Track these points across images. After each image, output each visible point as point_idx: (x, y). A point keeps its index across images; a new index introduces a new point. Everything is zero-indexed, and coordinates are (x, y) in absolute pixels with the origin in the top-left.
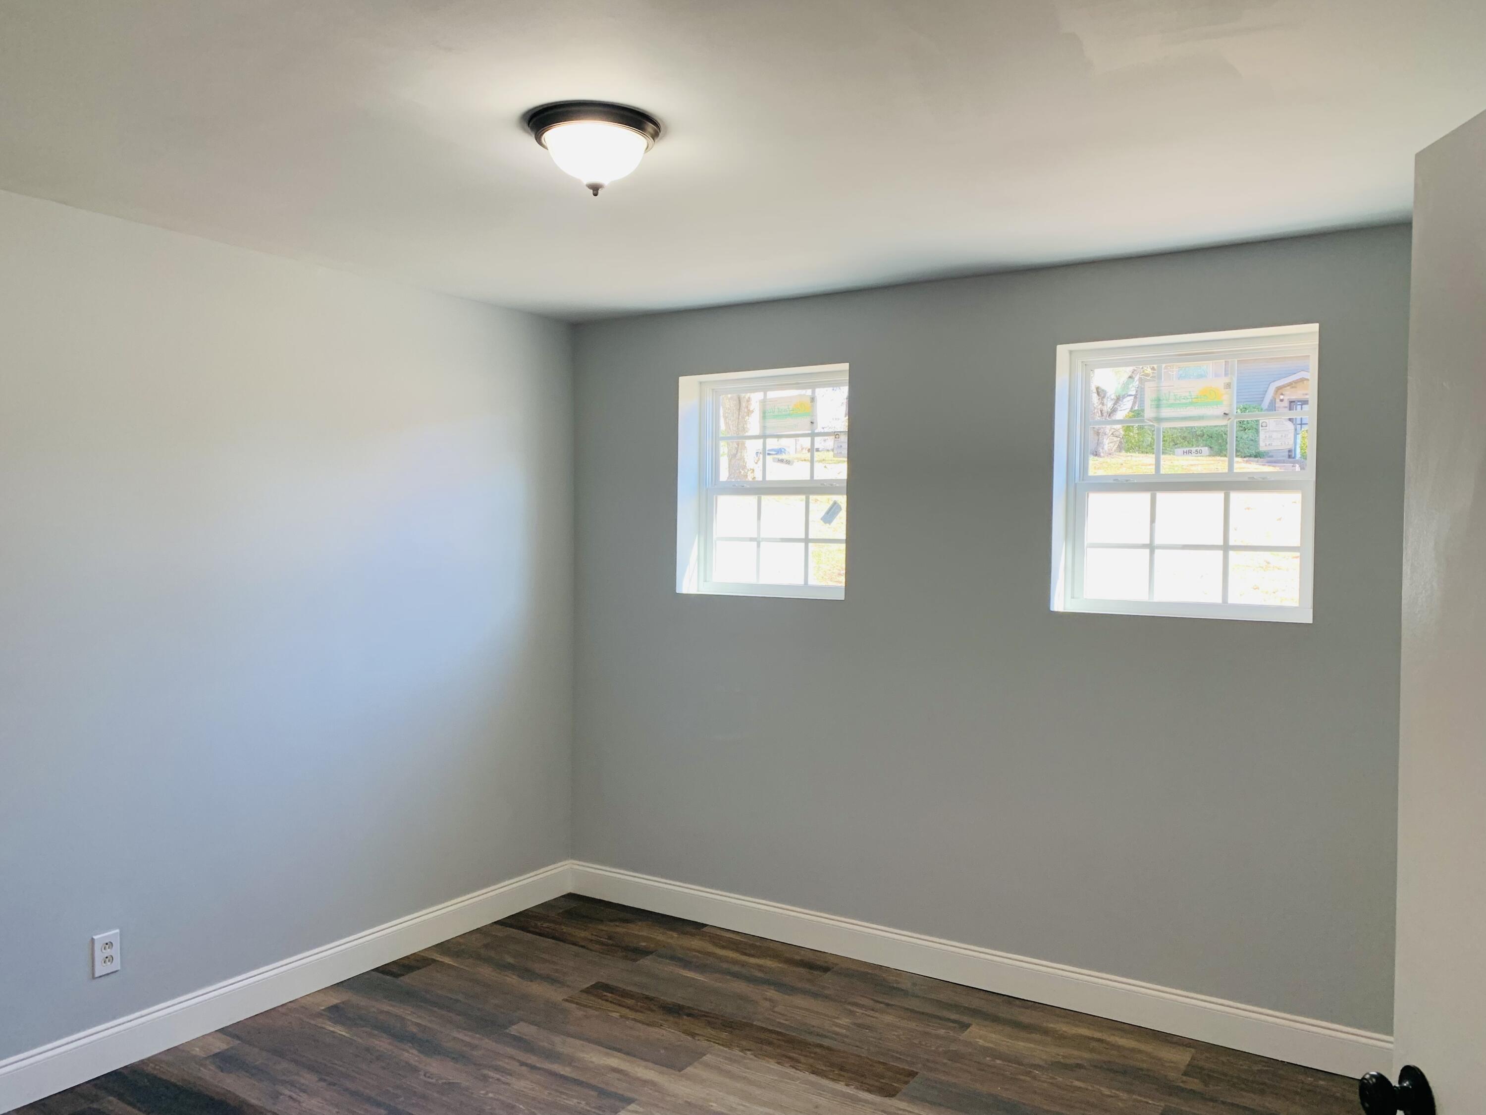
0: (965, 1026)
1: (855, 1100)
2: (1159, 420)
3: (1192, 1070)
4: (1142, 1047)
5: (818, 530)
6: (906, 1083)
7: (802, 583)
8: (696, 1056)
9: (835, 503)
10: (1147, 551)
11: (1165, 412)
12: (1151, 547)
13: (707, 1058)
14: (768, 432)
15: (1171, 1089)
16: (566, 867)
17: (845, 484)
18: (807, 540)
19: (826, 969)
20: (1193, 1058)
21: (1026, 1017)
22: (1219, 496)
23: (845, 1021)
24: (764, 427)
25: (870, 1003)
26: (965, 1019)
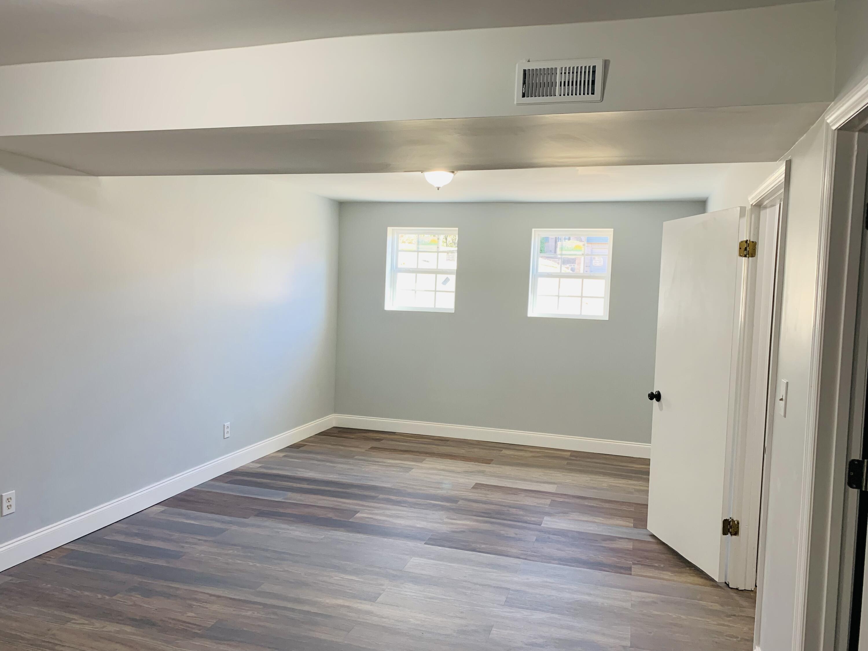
0: (502, 450)
1: (479, 465)
2: (561, 255)
3: (571, 456)
4: (555, 452)
5: (440, 287)
6: (492, 461)
7: (433, 307)
8: (424, 460)
9: (447, 278)
10: (557, 297)
11: (564, 252)
12: (559, 296)
13: (427, 459)
14: (420, 250)
15: (567, 459)
16: (333, 416)
17: (456, 271)
18: (436, 291)
19: (448, 441)
20: (571, 454)
21: (518, 448)
22: (580, 280)
23: (464, 451)
24: (418, 248)
25: (468, 447)
26: (501, 449)
